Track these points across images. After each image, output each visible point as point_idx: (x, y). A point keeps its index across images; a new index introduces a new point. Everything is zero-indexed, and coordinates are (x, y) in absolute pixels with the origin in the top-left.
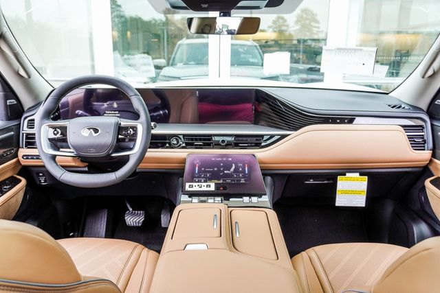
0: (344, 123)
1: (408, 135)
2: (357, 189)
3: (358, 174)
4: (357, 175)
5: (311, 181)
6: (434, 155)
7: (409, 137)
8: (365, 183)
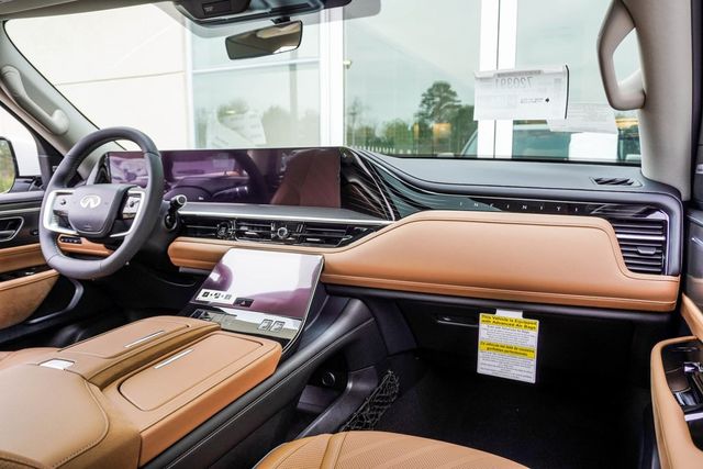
0: (520, 210)
1: (619, 240)
2: (519, 345)
3: (521, 314)
4: (518, 315)
5: (446, 321)
6: (684, 288)
7: (623, 243)
8: (535, 333)
